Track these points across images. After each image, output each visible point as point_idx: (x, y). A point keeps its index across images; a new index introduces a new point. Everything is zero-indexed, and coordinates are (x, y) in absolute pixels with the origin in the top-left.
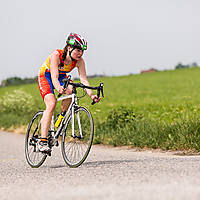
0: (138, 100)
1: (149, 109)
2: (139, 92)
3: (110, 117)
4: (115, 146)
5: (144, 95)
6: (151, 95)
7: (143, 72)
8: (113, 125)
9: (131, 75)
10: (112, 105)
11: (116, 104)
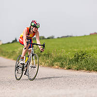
0: (89, 48)
1: (94, 52)
2: (89, 44)
3: (75, 56)
4: (78, 70)
5: (91, 46)
6: (95, 45)
7: (91, 34)
8: (77, 60)
9: (85, 36)
10: (76, 50)
11: (78, 50)
